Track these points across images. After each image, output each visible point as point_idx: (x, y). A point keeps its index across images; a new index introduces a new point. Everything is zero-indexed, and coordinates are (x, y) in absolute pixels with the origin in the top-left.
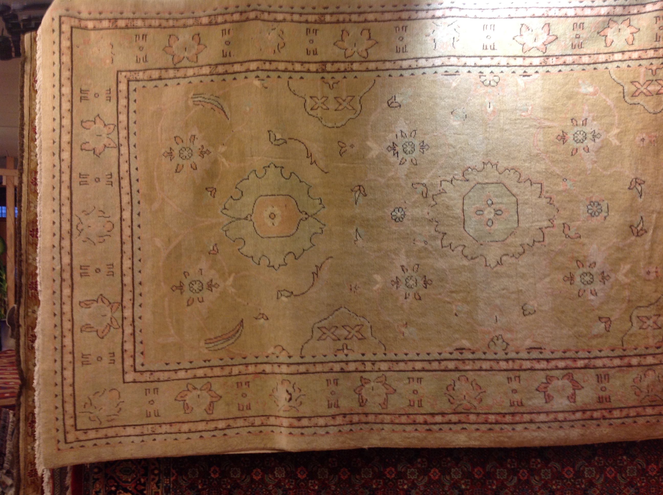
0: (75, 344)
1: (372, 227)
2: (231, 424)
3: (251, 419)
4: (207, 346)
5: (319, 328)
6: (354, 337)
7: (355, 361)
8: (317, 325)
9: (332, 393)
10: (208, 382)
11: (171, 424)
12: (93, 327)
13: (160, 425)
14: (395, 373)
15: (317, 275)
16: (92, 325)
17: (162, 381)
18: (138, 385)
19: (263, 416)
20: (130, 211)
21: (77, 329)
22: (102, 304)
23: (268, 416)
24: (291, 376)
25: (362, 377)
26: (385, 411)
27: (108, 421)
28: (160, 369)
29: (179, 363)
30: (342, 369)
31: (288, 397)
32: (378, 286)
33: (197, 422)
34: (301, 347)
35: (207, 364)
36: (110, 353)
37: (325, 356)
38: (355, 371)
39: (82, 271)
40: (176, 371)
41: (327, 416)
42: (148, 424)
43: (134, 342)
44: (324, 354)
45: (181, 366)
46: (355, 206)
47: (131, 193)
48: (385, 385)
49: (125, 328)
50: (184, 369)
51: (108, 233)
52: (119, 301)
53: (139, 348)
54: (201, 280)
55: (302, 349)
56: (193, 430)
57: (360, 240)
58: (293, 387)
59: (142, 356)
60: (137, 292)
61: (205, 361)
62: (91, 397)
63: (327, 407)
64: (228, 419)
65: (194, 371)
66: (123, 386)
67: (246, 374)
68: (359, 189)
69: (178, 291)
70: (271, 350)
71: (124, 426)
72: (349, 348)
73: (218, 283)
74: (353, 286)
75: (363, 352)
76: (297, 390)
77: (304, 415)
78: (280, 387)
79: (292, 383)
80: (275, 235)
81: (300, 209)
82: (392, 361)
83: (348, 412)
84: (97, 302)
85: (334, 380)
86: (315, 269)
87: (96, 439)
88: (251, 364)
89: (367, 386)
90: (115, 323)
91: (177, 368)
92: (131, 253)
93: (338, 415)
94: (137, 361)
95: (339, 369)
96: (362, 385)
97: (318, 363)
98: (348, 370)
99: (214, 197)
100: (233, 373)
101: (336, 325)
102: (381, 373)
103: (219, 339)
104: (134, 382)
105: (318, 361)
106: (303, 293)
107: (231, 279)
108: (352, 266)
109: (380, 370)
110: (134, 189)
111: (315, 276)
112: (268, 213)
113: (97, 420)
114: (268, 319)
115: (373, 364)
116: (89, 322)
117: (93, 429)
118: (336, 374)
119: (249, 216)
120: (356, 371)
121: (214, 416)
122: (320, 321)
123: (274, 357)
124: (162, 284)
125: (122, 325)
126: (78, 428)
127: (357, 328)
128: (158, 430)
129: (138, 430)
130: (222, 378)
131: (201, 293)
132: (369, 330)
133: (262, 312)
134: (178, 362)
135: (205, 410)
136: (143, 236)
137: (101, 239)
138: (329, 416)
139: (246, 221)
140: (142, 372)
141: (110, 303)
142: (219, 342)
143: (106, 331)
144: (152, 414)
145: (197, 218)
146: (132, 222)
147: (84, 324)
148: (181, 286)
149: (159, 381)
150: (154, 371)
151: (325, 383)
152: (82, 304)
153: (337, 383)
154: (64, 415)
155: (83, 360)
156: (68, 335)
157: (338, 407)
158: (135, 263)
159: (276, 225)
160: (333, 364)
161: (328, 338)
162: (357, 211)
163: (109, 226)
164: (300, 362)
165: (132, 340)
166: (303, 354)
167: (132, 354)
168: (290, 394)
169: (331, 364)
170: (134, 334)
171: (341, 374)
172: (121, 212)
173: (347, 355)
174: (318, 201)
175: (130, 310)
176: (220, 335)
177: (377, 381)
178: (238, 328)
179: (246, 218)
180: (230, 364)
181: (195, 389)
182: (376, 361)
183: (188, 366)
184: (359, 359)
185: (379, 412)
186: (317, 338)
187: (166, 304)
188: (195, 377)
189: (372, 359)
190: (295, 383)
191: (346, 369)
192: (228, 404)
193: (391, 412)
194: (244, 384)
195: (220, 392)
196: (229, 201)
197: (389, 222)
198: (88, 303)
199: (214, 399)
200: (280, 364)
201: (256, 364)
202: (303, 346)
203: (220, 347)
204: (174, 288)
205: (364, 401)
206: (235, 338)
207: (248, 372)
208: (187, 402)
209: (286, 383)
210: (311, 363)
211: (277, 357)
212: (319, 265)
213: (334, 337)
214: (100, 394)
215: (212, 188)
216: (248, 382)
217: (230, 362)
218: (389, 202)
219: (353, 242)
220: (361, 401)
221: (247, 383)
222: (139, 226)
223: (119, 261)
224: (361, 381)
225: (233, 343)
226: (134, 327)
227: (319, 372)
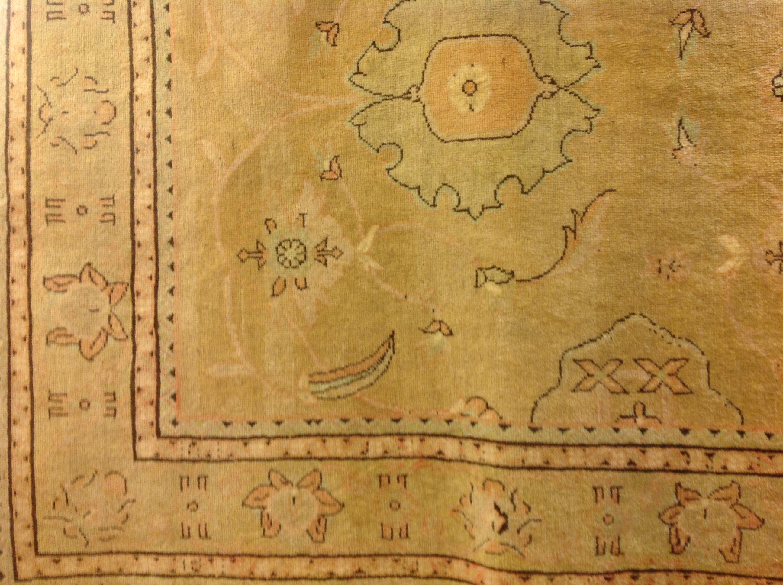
0: (35, 369)
1: (721, 114)
2: (364, 569)
3: (411, 560)
4: (313, 388)
5: (575, 361)
6: (663, 387)
7: (663, 446)
8: (571, 354)
9: (607, 519)
10: (315, 470)
11: (233, 557)
12: (71, 336)
13: (211, 557)
14: (765, 479)
15: (574, 232)
16: (69, 331)
17: (216, 461)
18: (165, 466)
19: (437, 556)
20: (150, 77)
21: (39, 338)
22: (89, 284)
23: (450, 558)
24: (506, 472)
25: (679, 485)
26: (732, 568)
27: (103, 540)
28: (212, 433)
29: (252, 424)
30: (631, 463)
31: (499, 522)
32: (730, 264)
33: (289, 556)
34: (532, 405)
35: (314, 428)
36: (106, 394)
37: (590, 430)
38: (663, 470)
39: (48, 211)
40: (245, 440)
41: (592, 574)
42: (185, 554)
43: (158, 371)
44: (589, 426)
45: (257, 431)
46: (678, 61)
47: (153, 36)
48: (737, 508)
49: (137, 341)
50: (263, 437)
51: (105, 128)
52: (127, 278)
53: (168, 384)
54: (303, 238)
55: (533, 410)
56: (281, 573)
57: (687, 147)
58: (512, 500)
59: (172, 401)
60: (164, 261)
61: (309, 422)
62: (67, 486)
63: (594, 552)
64: (359, 556)
65: (285, 443)
66: (132, 465)
67: (400, 457)
68: (691, 20)
69: (253, 262)
70: (459, 407)
71: (136, 554)
72: (649, 412)
73: (340, 247)
74: (664, 262)
75: (686, 426)
76: (521, 508)
77: (538, 568)
78: (477, 493)
79: (510, 489)
80: (476, 136)
81: (538, 69)
82: (757, 450)
83: (642, 567)
84: (80, 279)
85: (611, 489)
86: (568, 219)
87: (79, 575)
88: (411, 435)
89: (691, 507)
90: (117, 329)
91: (248, 435)
92: (152, 173)
93: (619, 572)
94: (163, 414)
95: (623, 464)
96: (680, 504)
97: (573, 445)
98: (646, 466)
99: (334, 45)
100: (371, 453)
101: (620, 357)
102: (730, 478)
103: (340, 373)
104: (157, 458)
105: (572, 441)
106: (540, 276)
107: (370, 238)
108: (664, 212)
109: (725, 471)
110: (160, 27)
111: (571, 235)
112: (460, 80)
113: (79, 535)
114: (451, 333)
115: (710, 456)
116: (62, 324)
117: (72, 554)
118: (616, 474)
119: (414, 90)
120: (666, 469)
121: (327, 547)
122: (580, 346)
123: (466, 422)
124: (219, 244)
125: (133, 332)
126: (41, 549)
127: (672, 367)
128: (207, 568)
129: (164, 565)
130: (346, 463)
131: (302, 268)
132: (703, 372)
133: (439, 318)
134: (252, 419)
135: (308, 531)
136: (177, 135)
137: (90, 142)
138: (598, 574)
139: (406, 102)
140: (173, 439)
141: (107, 284)
142: (341, 382)
143: (99, 344)
144: (194, 532)
145: (296, 96)
146: (154, 102)
147: (53, 327)
148: (260, 252)
149: (208, 459)
150: (199, 438)
151: (590, 496)
152: (50, 284)
153: (618, 496)
154: (12, 520)
155: (51, 404)
156: (21, 348)
157: (619, 553)
158: (159, 196)
159: (477, 109)
160: (609, 449)
161: (599, 386)
162: (684, 74)
163: (105, 112)
164: (528, 440)
165: (154, 366)
166: (537, 422)
167: (154, 397)
168: (505, 516)
169: (604, 450)
170: (156, 353)
171: (628, 475)
172: (132, 81)
173: (643, 431)
174: (584, 51)
175: (150, 301)
176: (343, 365)
177: (717, 495)
178: (382, 350)
179: (406, 96)
180: (363, 432)
181: (286, 482)
182: (717, 449)
183: (271, 430)
184: (675, 442)
185: (718, 569)
186: (573, 385)
187: (227, 290)
188: (286, 457)
189: (708, 444)
190: (516, 491)
191: (641, 463)
192: (358, 523)
193: (749, 571)
194: (394, 479)
195: (340, 494)
196: (368, 54)
197: (765, 101)
198: (61, 281)
199: (327, 510)
200: (479, 442)
201: (423, 436)
202: (536, 404)
203: (342, 391)
204: (244, 256)
205: (683, 543)
206: (376, 374)
207: (403, 453)
208: (269, 510)
209: (494, 489)
210: (556, 445)
211: (473, 424)
212: (581, 210)
213: (613, 384)
214: (87, 480)
215: (330, 22)
216: (405, 476)
217: (364, 428)
218: (768, 52)
219: (670, 151)
220: (674, 541)
221: (403, 478)
222: (169, 112)
223: (127, 190)
224: (676, 493)
225: (372, 384)
226: (158, 338)
227: (574, 469)
